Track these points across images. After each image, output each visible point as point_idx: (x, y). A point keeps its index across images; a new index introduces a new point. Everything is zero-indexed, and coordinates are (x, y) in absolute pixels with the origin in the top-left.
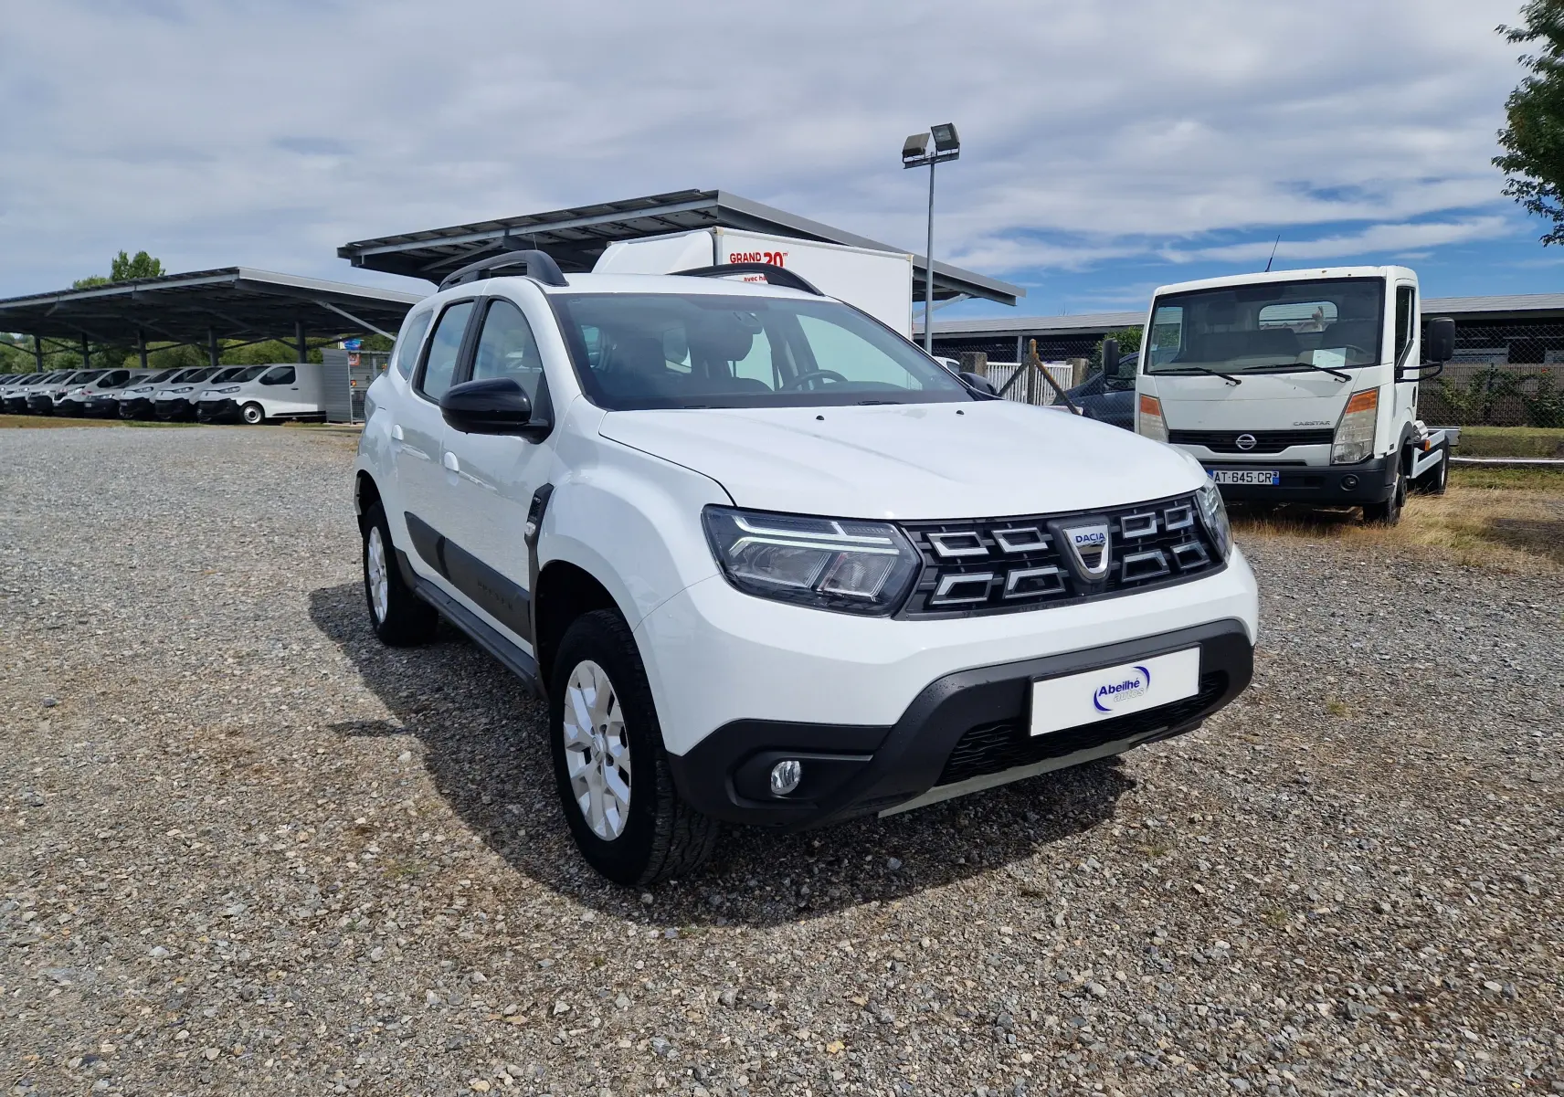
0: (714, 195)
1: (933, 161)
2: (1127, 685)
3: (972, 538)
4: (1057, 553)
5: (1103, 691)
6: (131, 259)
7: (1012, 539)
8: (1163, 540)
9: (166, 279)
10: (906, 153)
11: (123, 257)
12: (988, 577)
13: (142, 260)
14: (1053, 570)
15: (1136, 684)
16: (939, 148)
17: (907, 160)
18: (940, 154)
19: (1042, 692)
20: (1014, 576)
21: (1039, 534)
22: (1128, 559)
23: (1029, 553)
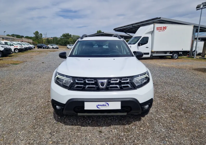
0: (160, 18)
1: (202, 9)
2: (103, 105)
3: (82, 80)
4: (96, 83)
5: (98, 105)
6: (99, 31)
7: (88, 81)
8: (120, 83)
9: (102, 33)
10: (197, 8)
11: (98, 31)
12: (83, 86)
13: (100, 31)
14: (94, 86)
15: (106, 105)
16: (203, 6)
17: (197, 9)
18: (203, 7)
19: (86, 104)
20: (87, 86)
21: (94, 80)
22: (111, 86)
23: (91, 83)
